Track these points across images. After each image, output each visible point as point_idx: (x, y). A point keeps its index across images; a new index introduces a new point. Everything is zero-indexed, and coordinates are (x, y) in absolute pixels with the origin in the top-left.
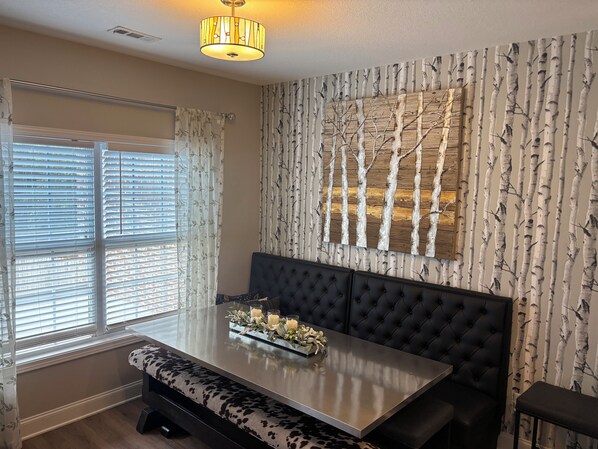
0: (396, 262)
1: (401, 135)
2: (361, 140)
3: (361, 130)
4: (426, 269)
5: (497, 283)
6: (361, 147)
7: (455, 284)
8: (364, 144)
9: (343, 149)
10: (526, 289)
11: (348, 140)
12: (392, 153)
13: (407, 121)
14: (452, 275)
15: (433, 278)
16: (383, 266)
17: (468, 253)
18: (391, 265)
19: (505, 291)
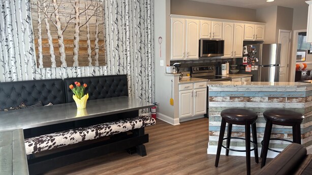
0: (81, 71)
1: (79, 17)
2: (57, 17)
3: (56, 11)
4: (94, 71)
5: (119, 71)
6: (58, 20)
7: (106, 74)
8: (59, 19)
9: (46, 20)
10: (127, 71)
11: (49, 16)
12: (75, 24)
13: (81, 11)
14: (104, 71)
15: (97, 74)
16: (75, 74)
17: (109, 62)
18: (79, 72)
19: (122, 73)
